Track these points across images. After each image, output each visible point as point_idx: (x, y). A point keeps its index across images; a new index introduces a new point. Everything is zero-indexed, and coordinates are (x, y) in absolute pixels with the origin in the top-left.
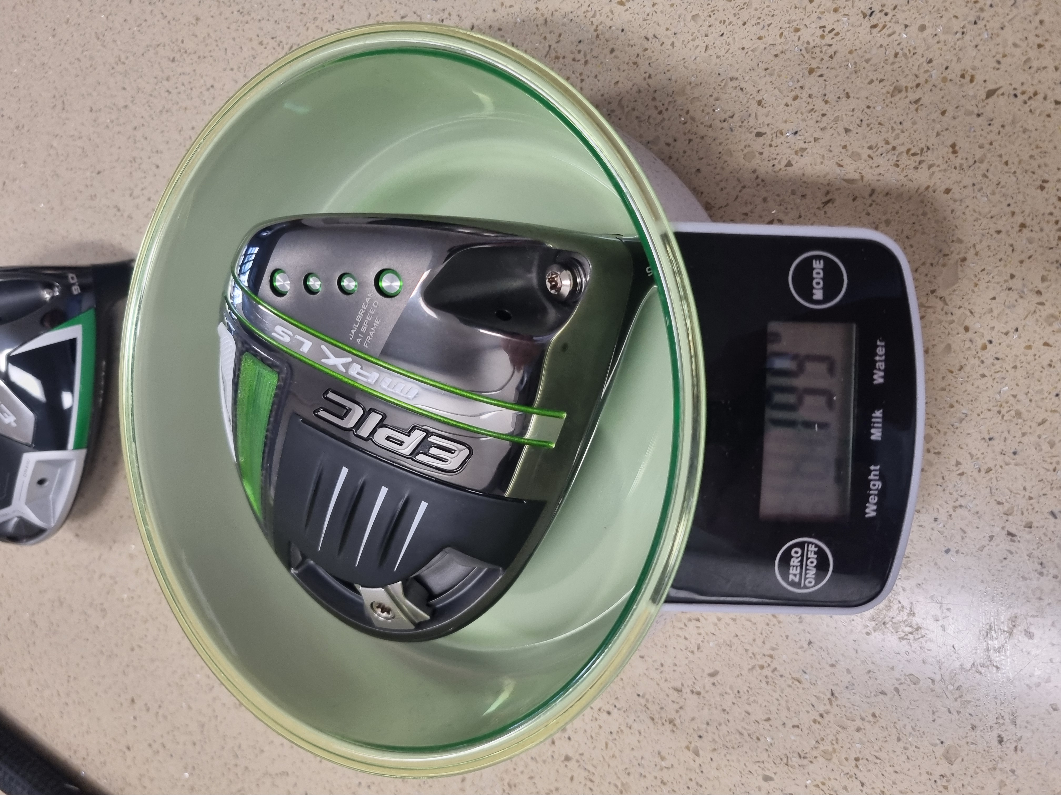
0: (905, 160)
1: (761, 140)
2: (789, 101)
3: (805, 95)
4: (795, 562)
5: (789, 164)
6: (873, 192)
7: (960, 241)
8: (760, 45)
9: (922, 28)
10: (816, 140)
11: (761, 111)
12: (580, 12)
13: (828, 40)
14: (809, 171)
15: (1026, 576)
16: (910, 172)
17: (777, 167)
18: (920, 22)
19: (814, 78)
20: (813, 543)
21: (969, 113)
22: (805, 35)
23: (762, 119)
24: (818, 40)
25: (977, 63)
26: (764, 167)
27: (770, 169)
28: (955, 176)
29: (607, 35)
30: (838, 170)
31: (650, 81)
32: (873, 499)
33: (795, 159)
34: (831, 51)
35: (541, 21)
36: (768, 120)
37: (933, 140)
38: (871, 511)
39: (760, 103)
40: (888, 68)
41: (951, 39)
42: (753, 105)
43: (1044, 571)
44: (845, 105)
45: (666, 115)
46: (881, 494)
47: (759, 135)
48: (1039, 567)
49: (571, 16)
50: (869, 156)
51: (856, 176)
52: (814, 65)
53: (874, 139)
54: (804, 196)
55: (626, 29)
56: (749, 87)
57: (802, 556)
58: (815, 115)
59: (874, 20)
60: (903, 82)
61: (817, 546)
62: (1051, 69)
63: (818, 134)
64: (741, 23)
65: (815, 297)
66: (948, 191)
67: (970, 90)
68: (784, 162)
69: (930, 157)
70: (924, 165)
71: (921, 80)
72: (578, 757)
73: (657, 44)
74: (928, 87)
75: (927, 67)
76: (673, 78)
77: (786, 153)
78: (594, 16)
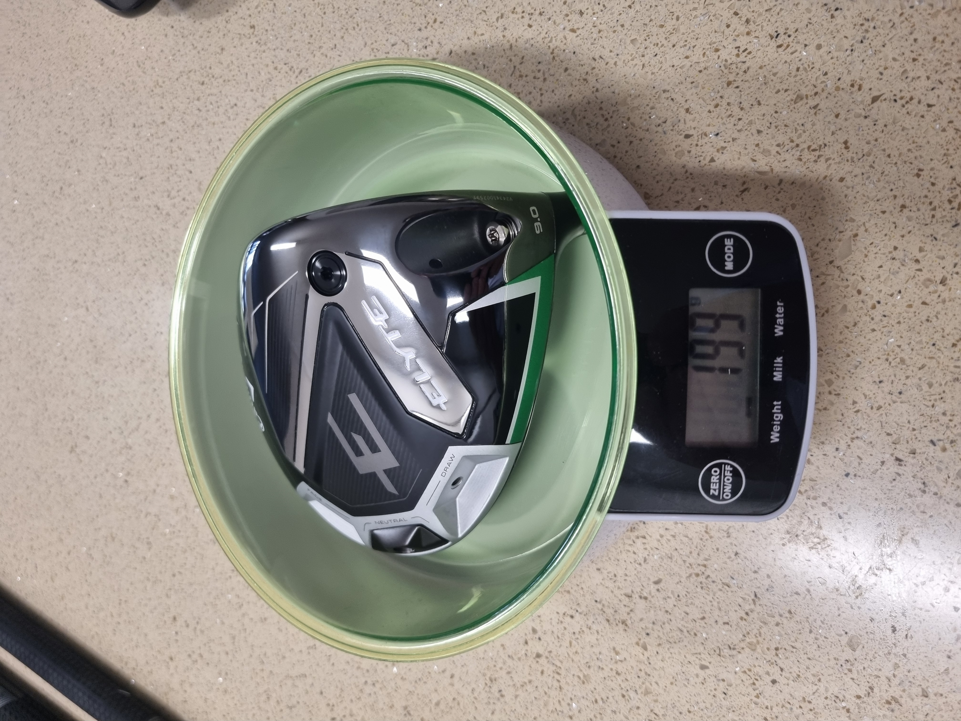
0: (806, 155)
1: (689, 141)
2: (712, 108)
3: (724, 103)
4: (714, 479)
5: (712, 160)
6: (781, 181)
7: (853, 220)
8: (687, 63)
10: (734, 140)
12: (539, 39)
13: (742, 58)
14: (729, 165)
15: (912, 493)
16: (811, 165)
17: (702, 163)
19: (731, 90)
20: (728, 464)
21: (858, 116)
22: (724, 54)
23: (690, 124)
24: (734, 59)
25: (864, 75)
26: (692, 163)
27: (697, 165)
28: (848, 167)
29: (562, 57)
30: (752, 164)
31: (598, 94)
32: (776, 428)
33: (717, 155)
35: (507, 46)
36: (694, 125)
38: (775, 437)
41: (841, 55)
43: (927, 489)
44: (757, 111)
45: (611, 122)
46: (783, 423)
48: (922, 486)
49: (532, 42)
50: (777, 152)
51: (767, 169)
53: (781, 139)
54: (724, 186)
55: (577, 51)
56: (678, 97)
57: (720, 474)
58: (732, 120)
61: (732, 466)
62: (924, 78)
63: (735, 135)
64: (671, 45)
65: (726, 268)
66: (842, 180)
67: (858, 96)
70: (822, 159)
72: (547, 654)
73: (603, 64)
76: (616, 91)
77: (709, 151)
78: (550, 41)
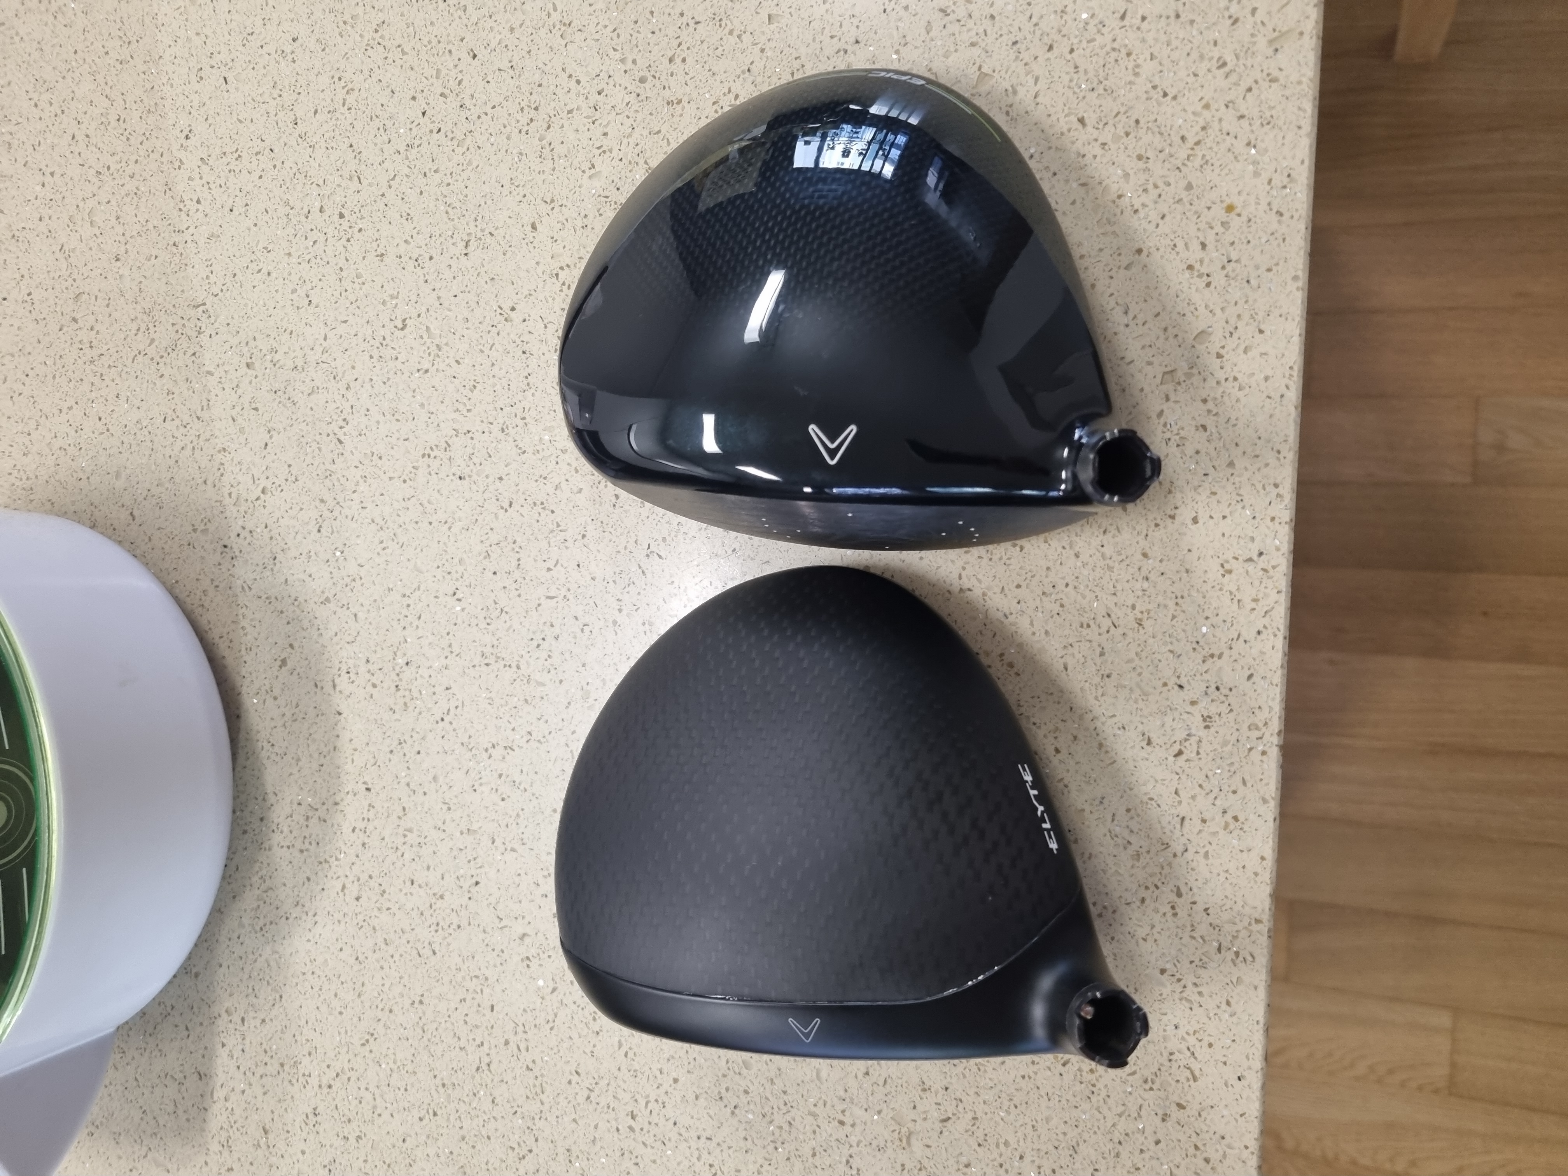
9: (303, 1153)
11: (258, 1021)
18: (307, 1151)
34: (294, 1081)
37: (235, 1155)
39: (263, 1021)
40: (281, 1126)
42: (262, 1016)
47: (243, 1020)
52: (286, 1068)
59: (311, 1116)
60: (271, 1136)
68: (225, 1041)
69: (226, 1153)
71: (271, 1149)
74: (267, 1154)
75: (279, 1154)
